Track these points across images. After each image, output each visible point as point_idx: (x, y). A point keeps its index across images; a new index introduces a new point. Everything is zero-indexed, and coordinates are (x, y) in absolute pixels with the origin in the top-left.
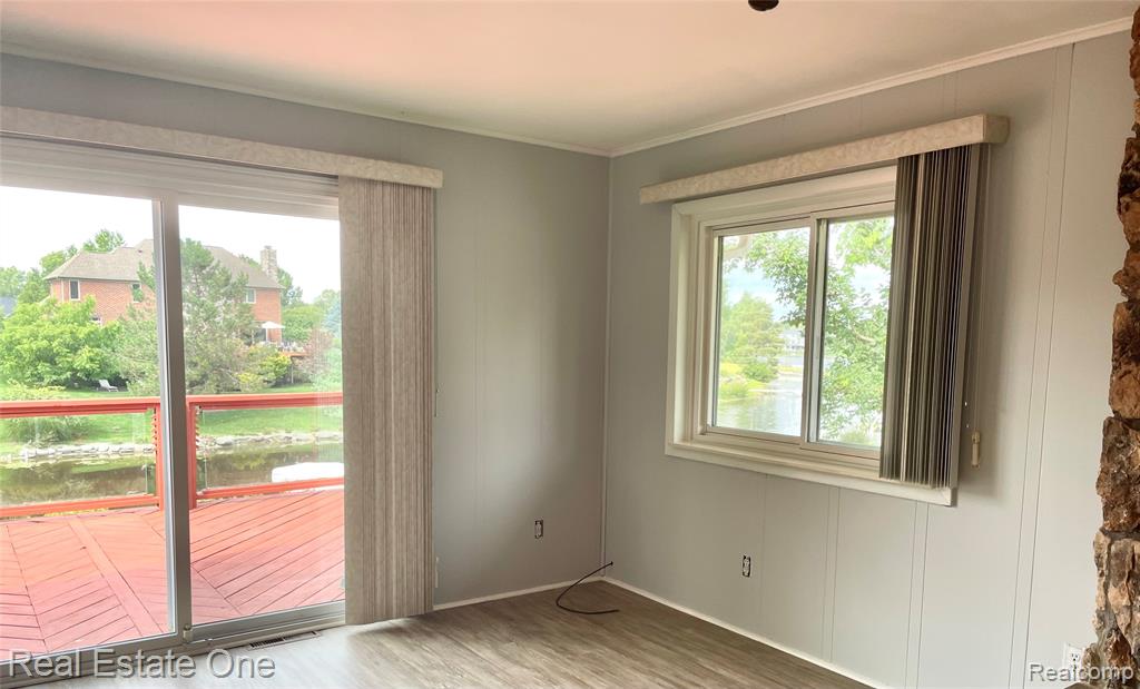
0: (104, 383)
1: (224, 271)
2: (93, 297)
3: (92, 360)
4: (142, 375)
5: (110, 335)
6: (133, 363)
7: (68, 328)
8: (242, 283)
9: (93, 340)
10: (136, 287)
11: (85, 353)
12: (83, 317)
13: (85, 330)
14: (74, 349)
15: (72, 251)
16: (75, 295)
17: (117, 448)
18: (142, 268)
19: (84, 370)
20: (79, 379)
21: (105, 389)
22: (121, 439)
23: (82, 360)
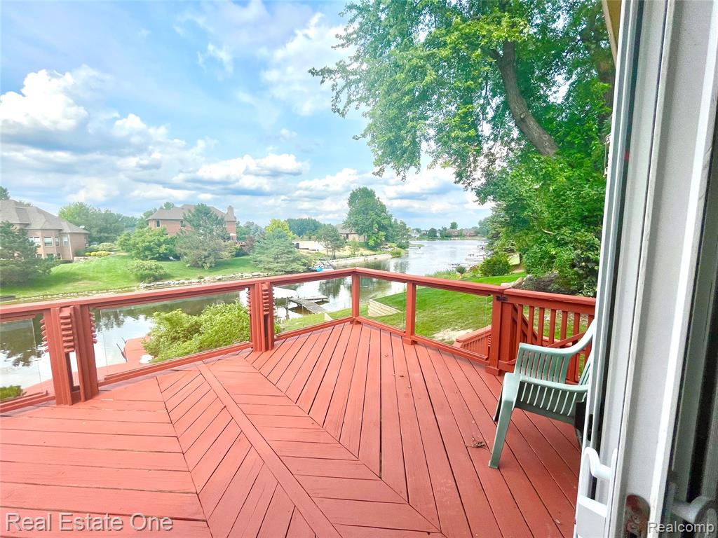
0: (171, 258)
1: (215, 215)
2: (166, 226)
3: (166, 250)
4: (186, 254)
5: (173, 240)
6: (182, 250)
7: (156, 238)
8: (222, 219)
9: (166, 242)
10: (182, 222)
11: (164, 247)
12: (162, 234)
13: (163, 238)
14: (159, 246)
15: (155, 210)
16: (158, 225)
17: (177, 282)
18: (185, 215)
19: (163, 253)
20: (161, 257)
21: (172, 260)
22: (178, 279)
23: (163, 249)
